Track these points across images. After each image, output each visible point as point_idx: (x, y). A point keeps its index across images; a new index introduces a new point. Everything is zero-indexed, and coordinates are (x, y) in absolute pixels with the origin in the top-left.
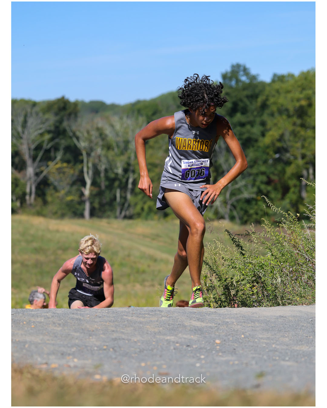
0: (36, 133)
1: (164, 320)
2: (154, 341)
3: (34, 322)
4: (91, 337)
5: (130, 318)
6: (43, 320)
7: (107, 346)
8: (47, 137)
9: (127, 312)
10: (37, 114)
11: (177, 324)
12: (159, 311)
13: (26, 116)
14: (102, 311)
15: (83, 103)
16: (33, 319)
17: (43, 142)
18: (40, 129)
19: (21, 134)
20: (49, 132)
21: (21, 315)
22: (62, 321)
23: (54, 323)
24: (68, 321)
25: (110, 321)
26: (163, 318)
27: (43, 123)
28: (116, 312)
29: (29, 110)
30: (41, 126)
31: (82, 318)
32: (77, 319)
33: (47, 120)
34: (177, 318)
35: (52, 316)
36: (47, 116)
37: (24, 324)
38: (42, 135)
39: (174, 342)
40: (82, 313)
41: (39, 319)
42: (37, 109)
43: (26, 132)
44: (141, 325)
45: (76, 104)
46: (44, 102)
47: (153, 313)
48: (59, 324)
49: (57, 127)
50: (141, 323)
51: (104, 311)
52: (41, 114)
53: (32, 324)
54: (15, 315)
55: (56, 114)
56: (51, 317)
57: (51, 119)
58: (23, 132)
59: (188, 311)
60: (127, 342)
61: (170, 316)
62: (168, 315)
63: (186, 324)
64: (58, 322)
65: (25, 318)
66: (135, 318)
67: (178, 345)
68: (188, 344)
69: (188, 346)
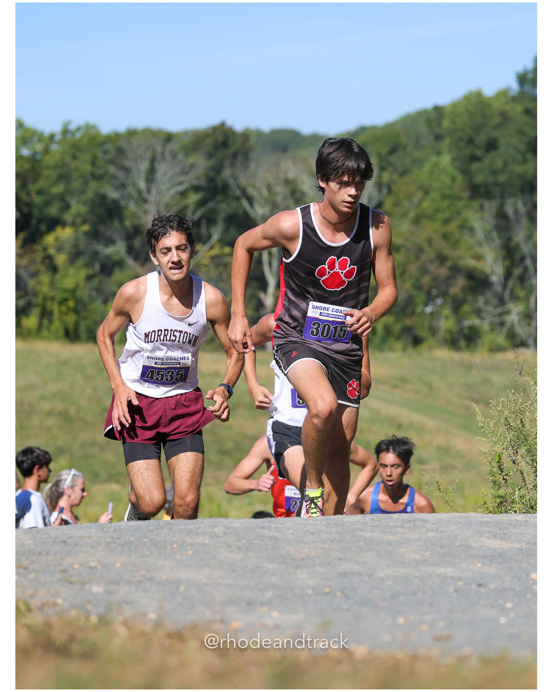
0: (173, 192)
1: (433, 537)
2: (417, 577)
3: (192, 544)
4: (299, 572)
5: (368, 535)
6: (207, 541)
7: (330, 587)
8: (193, 198)
9: (362, 523)
10: (174, 156)
11: (457, 544)
12: (422, 520)
13: (153, 161)
14: (315, 522)
15: (259, 134)
16: (189, 540)
17: (186, 207)
18: (181, 183)
19: (145, 195)
20: (196, 189)
21: (166, 531)
22: (244, 541)
23: (229, 546)
24: (255, 542)
25: (332, 541)
26: (431, 534)
27: (185, 172)
28: (343, 524)
29: (159, 149)
30: (182, 178)
31: (280, 536)
32: (271, 538)
33: (192, 166)
34: (456, 533)
35: (225, 534)
36: (192, 160)
37: (173, 548)
38: (183, 194)
39: (453, 578)
40: (279, 526)
41: (200, 539)
42: (173, 146)
43: (154, 191)
44: (391, 548)
45: (246, 135)
46: (185, 133)
47: (411, 525)
48: (239, 548)
49: (211, 180)
50: (389, 543)
51: (319, 523)
52: (181, 157)
53: (189, 548)
54: (154, 531)
55: (210, 156)
56: (222, 535)
57: (201, 163)
58: (149, 191)
59: (475, 520)
60: (366, 578)
61: (443, 529)
62: (438, 529)
63: (473, 545)
64: (237, 543)
65: (174, 536)
66: (377, 535)
67: (460, 583)
68: (481, 582)
69: (480, 585)
